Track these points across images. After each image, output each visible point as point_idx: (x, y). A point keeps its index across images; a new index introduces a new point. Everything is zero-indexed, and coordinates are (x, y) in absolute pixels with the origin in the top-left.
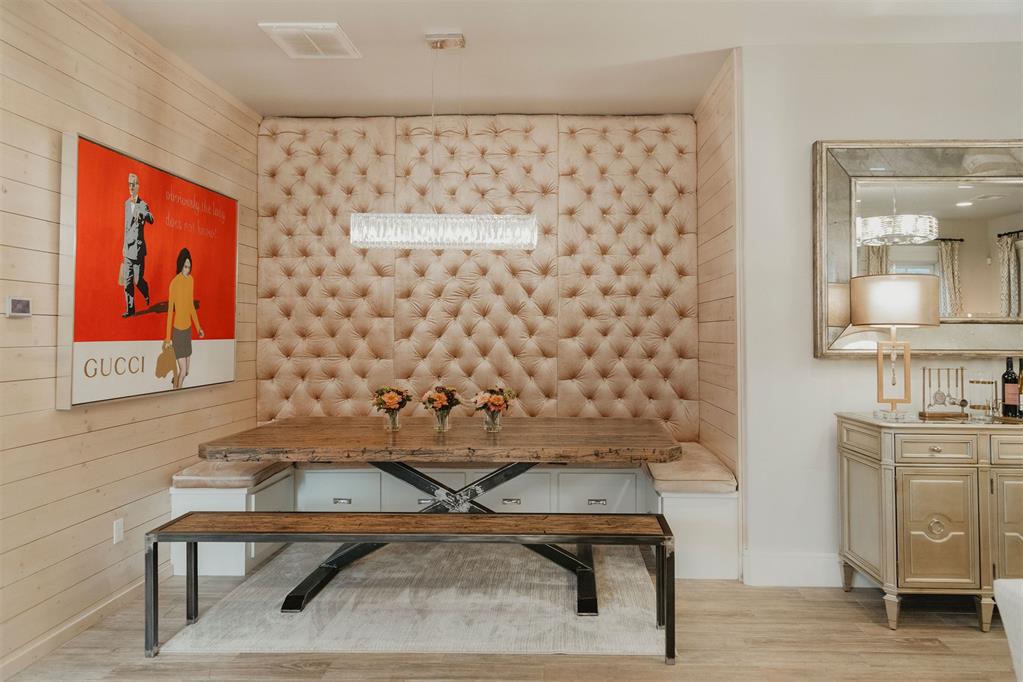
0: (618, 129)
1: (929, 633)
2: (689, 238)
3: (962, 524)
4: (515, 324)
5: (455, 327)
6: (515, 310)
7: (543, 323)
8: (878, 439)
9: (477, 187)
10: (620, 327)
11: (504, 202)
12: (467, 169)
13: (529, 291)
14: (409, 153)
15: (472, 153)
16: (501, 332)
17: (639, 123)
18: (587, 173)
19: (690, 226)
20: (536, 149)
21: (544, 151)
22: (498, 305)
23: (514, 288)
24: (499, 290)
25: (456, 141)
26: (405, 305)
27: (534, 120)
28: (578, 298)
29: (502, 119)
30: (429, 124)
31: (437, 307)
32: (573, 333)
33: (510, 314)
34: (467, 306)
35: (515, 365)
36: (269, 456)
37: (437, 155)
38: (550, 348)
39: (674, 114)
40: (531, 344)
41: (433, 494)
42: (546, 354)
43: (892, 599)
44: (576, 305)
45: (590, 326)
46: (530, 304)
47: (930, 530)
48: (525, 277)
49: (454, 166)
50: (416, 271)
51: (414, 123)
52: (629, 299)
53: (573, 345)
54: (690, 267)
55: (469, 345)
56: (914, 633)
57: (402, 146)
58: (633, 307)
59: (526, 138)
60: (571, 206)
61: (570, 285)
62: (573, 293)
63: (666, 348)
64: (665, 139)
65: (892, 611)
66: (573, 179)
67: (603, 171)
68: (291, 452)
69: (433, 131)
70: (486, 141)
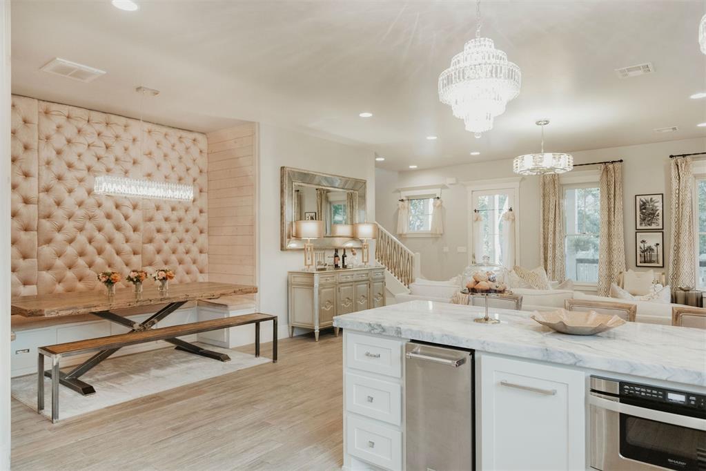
0: (174, 135)
1: (326, 341)
2: (205, 194)
3: (332, 303)
4: (118, 237)
5: (82, 238)
6: (118, 228)
7: (134, 236)
8: (313, 278)
9: (96, 154)
10: (173, 238)
11: (112, 165)
12: (90, 142)
13: (126, 218)
14: (49, 126)
15: (93, 133)
16: (110, 241)
17: (184, 134)
18: (158, 155)
19: (205, 189)
20: (131, 138)
21: (134, 140)
22: (108, 225)
23: (119, 216)
24: (108, 216)
25: (83, 125)
26: (46, 224)
27: (130, 121)
28: (152, 222)
29: (113, 117)
30: (66, 110)
31: (70, 226)
32: (151, 241)
33: (115, 230)
34: (89, 226)
35: (118, 260)
36: (85, 310)
37: (70, 131)
38: (139, 249)
39: (198, 132)
40: (127, 248)
41: (132, 326)
42: (135, 253)
43: (317, 331)
44: (152, 226)
45: (159, 237)
46: (127, 226)
47: (326, 307)
48: (124, 209)
49: (81, 139)
50: (55, 202)
51: (54, 107)
52: (177, 223)
53: (150, 248)
54: (205, 209)
55: (90, 249)
56: (323, 341)
57: (43, 119)
58: (180, 228)
59: (125, 130)
60: (150, 172)
61: (149, 215)
62: (150, 220)
63: (195, 249)
64: (194, 144)
65: (317, 335)
66: (150, 158)
67: (165, 156)
68: (98, 306)
69: (67, 114)
70: (101, 128)
